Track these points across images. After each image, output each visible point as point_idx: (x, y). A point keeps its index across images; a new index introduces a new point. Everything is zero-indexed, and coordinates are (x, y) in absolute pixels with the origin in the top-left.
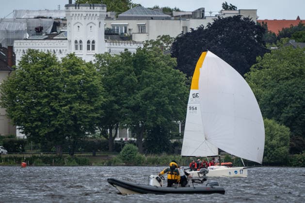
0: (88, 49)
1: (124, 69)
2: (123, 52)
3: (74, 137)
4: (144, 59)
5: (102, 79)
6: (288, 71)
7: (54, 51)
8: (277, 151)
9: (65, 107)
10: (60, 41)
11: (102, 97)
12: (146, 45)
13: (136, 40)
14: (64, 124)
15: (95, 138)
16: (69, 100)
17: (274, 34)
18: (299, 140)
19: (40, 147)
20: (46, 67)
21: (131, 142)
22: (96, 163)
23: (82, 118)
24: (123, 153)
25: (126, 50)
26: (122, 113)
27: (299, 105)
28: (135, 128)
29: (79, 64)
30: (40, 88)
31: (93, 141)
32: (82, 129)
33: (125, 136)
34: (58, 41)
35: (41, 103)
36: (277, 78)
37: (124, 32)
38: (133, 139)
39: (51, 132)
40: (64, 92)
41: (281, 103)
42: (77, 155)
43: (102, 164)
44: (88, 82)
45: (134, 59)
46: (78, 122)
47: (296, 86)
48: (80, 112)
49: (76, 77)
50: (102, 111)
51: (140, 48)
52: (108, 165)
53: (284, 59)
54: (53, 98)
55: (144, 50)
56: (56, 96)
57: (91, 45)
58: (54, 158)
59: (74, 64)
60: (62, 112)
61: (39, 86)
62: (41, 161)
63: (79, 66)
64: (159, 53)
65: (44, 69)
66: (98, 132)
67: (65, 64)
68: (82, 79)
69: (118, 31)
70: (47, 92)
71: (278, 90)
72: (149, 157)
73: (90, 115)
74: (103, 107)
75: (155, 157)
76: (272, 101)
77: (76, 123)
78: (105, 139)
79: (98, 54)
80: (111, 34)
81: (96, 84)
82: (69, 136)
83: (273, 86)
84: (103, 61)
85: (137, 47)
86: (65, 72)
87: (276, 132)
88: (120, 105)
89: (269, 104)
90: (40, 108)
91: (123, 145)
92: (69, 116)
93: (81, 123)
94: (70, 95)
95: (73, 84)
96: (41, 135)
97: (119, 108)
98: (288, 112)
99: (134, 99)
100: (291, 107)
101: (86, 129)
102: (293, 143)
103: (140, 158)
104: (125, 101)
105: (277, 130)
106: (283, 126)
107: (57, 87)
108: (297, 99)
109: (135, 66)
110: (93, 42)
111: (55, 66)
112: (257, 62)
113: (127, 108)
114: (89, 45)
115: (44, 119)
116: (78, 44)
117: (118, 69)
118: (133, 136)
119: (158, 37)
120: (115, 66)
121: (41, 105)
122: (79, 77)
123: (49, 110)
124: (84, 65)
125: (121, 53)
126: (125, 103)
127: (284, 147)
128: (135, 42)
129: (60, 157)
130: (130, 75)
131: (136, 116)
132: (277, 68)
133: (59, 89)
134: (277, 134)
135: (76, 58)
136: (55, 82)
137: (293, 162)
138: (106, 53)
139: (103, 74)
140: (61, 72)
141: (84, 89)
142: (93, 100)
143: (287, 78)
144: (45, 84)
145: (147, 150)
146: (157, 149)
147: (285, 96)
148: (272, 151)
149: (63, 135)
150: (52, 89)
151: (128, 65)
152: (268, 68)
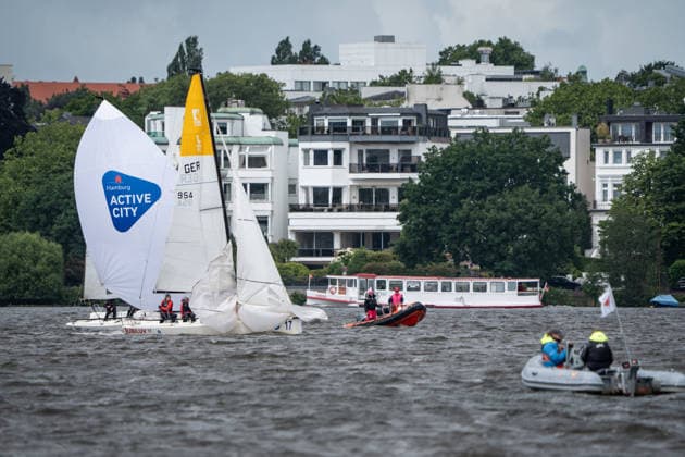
8: (44, 282)
17: (41, 104)
36: (46, 171)
41: (51, 207)
71: (47, 188)
76: (38, 206)
83: (39, 183)
87: (42, 253)
89: (34, 209)
98: (62, 222)
100: (67, 215)
102: (68, 269)
105: (45, 250)
106: (53, 244)
112: (16, 146)
127: (54, 275)
134: (44, 255)
147: (58, 197)
148: (37, 282)
152: (32, 154)
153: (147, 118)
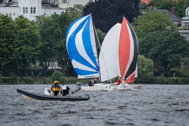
0: (31, 12)
1: (53, 25)
2: (53, 14)
3: (23, 67)
4: (66, 19)
5: (40, 31)
6: (153, 26)
7: (10, 14)
8: (146, 75)
9: (17, 49)
10: (14, 8)
11: (40, 42)
12: (67, 10)
13: (61, 7)
14: (16, 59)
15: (36, 67)
16: (20, 44)
17: (145, 4)
18: (159, 68)
19: (2, 73)
20: (5, 23)
21: (58, 70)
22: (36, 82)
23: (28, 55)
24: (53, 76)
25: (55, 13)
26: (52, 52)
27: (159, 47)
28: (60, 61)
29: (26, 22)
30: (2, 36)
31: (35, 69)
32: (28, 61)
33: (54, 66)
34: (12, 8)
35: (2, 46)
36: (146, 31)
37: (53, 2)
38: (59, 68)
39: (8, 64)
40: (16, 39)
41: (149, 45)
42: (25, 77)
43: (40, 83)
44: (31, 33)
45: (60, 19)
46: (25, 58)
47: (158, 35)
48: (27, 52)
49: (24, 30)
50: (40, 51)
51: (63, 12)
52: (44, 84)
53: (151, 19)
54: (9, 43)
55: (66, 13)
56: (12, 41)
57: (33, 10)
58: (10, 79)
59: (23, 22)
60: (16, 51)
61: (1, 36)
62: (2, 81)
63: (26, 23)
64: (75, 15)
65: (4, 25)
66: (38, 64)
67: (17, 22)
68: (28, 31)
69: (50, 2)
70: (6, 39)
71: (147, 37)
72: (69, 78)
73: (32, 53)
74: (41, 48)
75: (72, 79)
76: (143, 45)
77: (24, 58)
78: (42, 68)
79: (37, 16)
80: (46, 4)
81: (37, 34)
82: (19, 66)
83: (144, 36)
84: (40, 20)
85: (61, 12)
86: (17, 27)
87: (145, 63)
88: (51, 47)
89: (142, 46)
90: (2, 49)
91: (53, 72)
92: (19, 54)
93: (27, 58)
94: (20, 41)
95: (22, 34)
96: (2, 65)
97: (51, 49)
98: (153, 51)
99: (60, 43)
100: (155, 48)
101: (30, 62)
102: (156, 70)
103: (64, 80)
104: (54, 45)
105: (146, 62)
106: (149, 60)
107: (12, 36)
108: (158, 43)
109: (60, 23)
110: (35, 8)
111: (11, 23)
112: (134, 21)
113: (56, 49)
114: (32, 10)
115: (4, 55)
116: (25, 10)
117: (50, 25)
118: (59, 66)
119: (74, 5)
120: (48, 23)
121: (3, 47)
122: (26, 30)
123: (7, 50)
124: (29, 22)
125: (52, 15)
126: (54, 46)
127: (150, 72)
128: (60, 9)
129: (14, 79)
130: (58, 28)
131: (61, 54)
132: (146, 25)
133: (13, 37)
134: (146, 64)
135: (24, 18)
136: (11, 33)
137: (156, 81)
138: (42, 15)
139: (40, 28)
140: (15, 27)
141: (29, 37)
142: (34, 44)
143: (152, 31)
144: (5, 34)
145: (68, 74)
146: (73, 73)
147: (151, 41)
148: (143, 75)
149: (16, 65)
150: (9, 37)
151: (56, 23)
152: (141, 25)
153: (186, 10)
